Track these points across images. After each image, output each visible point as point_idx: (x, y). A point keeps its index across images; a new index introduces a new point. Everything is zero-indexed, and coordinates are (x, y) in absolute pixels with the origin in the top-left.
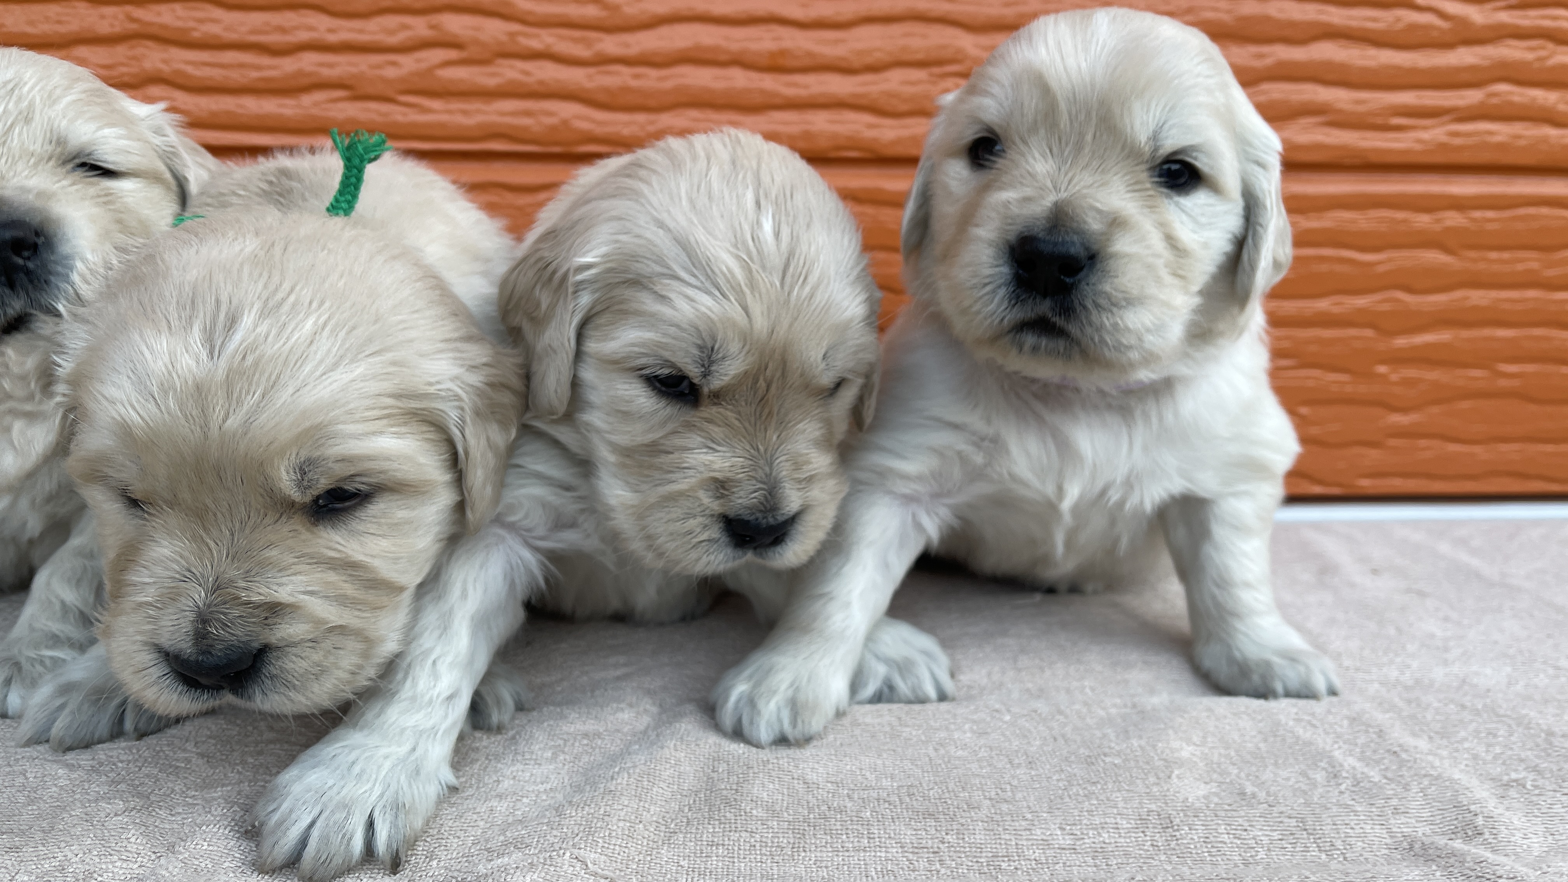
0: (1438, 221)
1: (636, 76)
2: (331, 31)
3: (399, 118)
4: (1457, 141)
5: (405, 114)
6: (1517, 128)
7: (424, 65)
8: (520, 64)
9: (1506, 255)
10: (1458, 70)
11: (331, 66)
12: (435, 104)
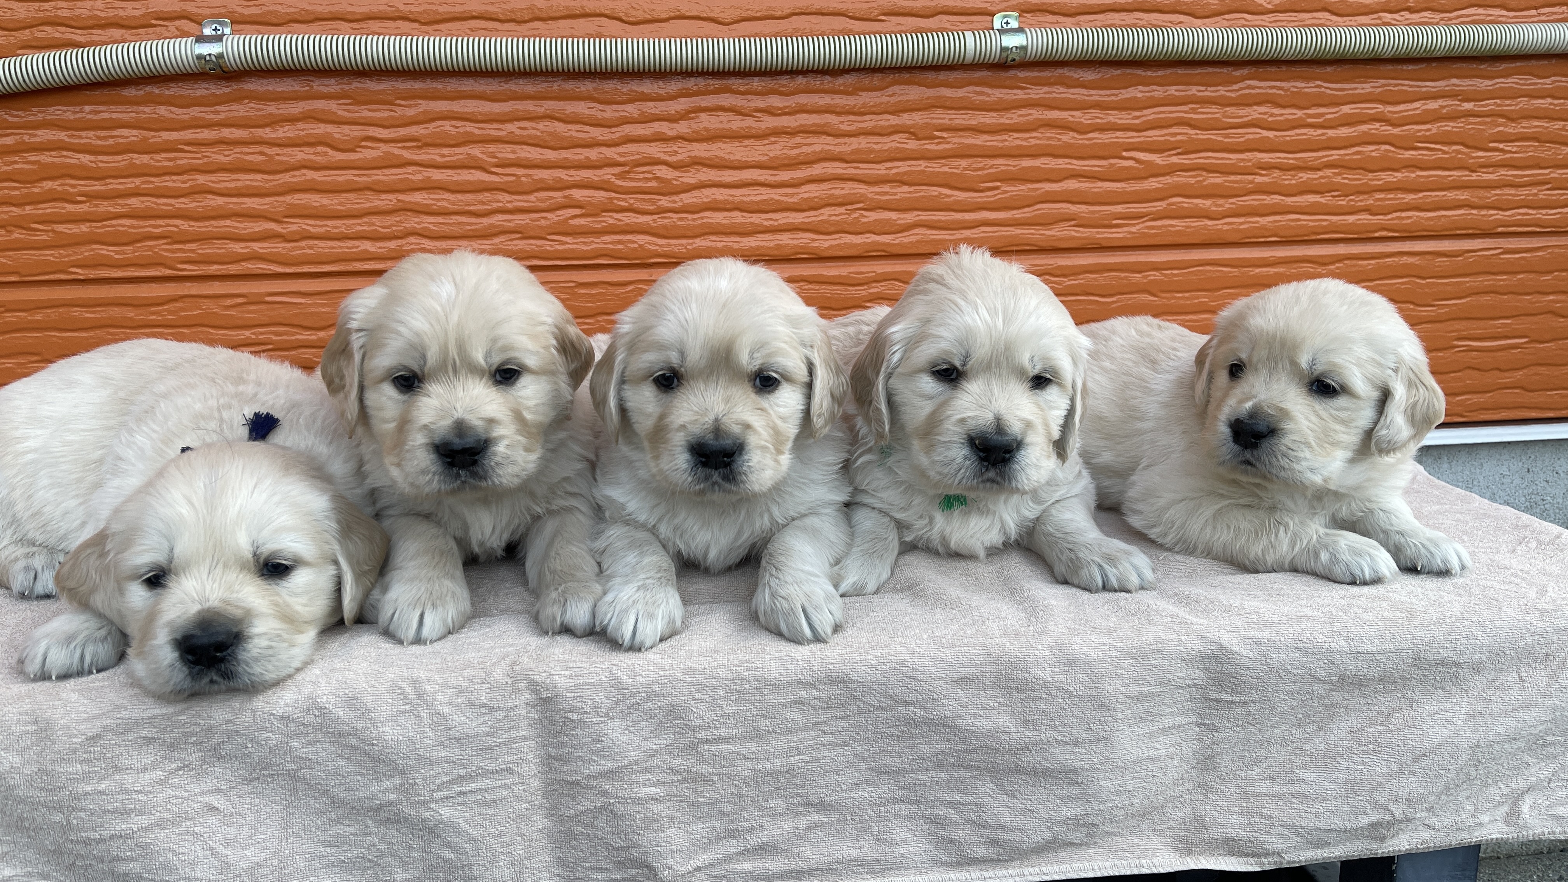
0: (1145, 277)
1: (681, 219)
2: (508, 202)
3: (548, 248)
4: (1153, 231)
5: (551, 246)
6: (1188, 222)
7: (561, 218)
8: (615, 215)
9: (1187, 295)
10: (1149, 191)
11: (509, 221)
12: (568, 239)
